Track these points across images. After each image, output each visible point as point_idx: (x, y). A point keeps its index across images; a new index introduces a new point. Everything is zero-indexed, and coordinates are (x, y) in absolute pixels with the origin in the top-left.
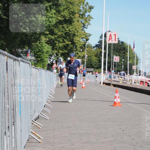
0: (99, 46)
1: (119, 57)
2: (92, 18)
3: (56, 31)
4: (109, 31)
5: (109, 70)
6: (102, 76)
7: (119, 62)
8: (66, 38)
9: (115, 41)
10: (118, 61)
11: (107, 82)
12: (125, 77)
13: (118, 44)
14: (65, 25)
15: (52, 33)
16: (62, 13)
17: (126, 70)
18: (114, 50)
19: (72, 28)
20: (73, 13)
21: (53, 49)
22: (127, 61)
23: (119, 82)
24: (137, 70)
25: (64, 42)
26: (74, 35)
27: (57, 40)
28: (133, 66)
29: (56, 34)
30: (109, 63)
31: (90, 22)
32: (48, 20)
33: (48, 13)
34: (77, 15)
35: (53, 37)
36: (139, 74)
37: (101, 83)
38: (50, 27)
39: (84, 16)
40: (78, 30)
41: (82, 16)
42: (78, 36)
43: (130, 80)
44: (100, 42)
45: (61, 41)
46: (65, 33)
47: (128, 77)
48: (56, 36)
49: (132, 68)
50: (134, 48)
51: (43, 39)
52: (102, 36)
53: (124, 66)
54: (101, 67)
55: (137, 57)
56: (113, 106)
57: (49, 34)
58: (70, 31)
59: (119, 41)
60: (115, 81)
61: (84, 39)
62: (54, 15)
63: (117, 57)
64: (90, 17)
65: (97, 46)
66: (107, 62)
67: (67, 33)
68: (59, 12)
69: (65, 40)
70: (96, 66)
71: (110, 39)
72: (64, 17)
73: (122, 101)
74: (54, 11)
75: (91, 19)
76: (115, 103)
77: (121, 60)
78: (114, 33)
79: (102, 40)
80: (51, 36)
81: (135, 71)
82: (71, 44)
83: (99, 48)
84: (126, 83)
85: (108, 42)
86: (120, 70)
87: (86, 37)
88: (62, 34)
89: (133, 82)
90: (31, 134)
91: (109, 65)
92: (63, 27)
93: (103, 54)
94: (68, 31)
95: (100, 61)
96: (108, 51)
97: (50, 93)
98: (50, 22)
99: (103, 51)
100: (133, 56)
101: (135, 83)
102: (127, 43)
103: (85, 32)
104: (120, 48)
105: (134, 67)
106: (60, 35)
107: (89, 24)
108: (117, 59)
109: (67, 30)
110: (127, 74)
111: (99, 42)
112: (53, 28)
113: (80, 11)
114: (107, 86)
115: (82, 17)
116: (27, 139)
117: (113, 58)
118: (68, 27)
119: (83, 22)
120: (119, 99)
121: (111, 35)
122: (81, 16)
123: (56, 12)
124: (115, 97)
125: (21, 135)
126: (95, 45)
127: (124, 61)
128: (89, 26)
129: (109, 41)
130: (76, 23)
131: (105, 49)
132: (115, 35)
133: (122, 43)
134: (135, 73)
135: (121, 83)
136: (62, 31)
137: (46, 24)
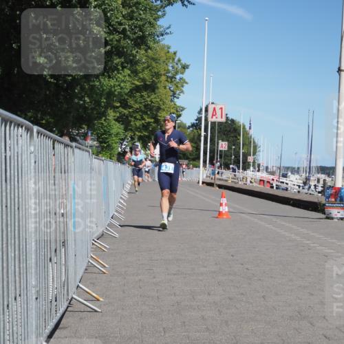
0: (196, 126)
1: (227, 143)
2: (187, 83)
3: (131, 102)
4: (213, 103)
5: (212, 163)
6: (201, 172)
7: (228, 151)
8: (146, 113)
9: (222, 117)
10: (226, 149)
11: (209, 180)
12: (237, 173)
13: (226, 122)
14: (144, 94)
15: (125, 105)
16: (141, 75)
17: (237, 162)
18: (219, 132)
19: (155, 98)
20: (158, 75)
21: (126, 129)
22: (240, 148)
23: (226, 181)
24: (254, 162)
25: (143, 119)
26: (159, 109)
27: (132, 116)
28: (249, 157)
29: (131, 107)
30: (212, 151)
31: (184, 89)
32: (119, 85)
33: (119, 75)
34: (163, 78)
35: (126, 112)
36: (257, 169)
37: (199, 183)
38: (122, 96)
39: (173, 79)
40: (165, 100)
41: (171, 79)
42: (164, 110)
43: (243, 178)
44: (199, 119)
45: (138, 117)
46: (146, 106)
47: (240, 174)
48: (131, 110)
49: (247, 159)
50: (250, 128)
51: (111, 114)
52: (201, 110)
53: (235, 157)
54: (198, 158)
55: (254, 142)
56: (217, 217)
57: (120, 106)
58: (152, 102)
59: (227, 118)
60: (220, 179)
61: (174, 115)
62: (127, 78)
63: (224, 143)
64: (183, 82)
65: (193, 125)
66: (208, 150)
67: (148, 105)
68: (135, 73)
69: (145, 117)
70: (192, 157)
71: (213, 115)
72: (143, 80)
73: (231, 210)
74: (127, 72)
75: (185, 84)
76: (220, 213)
77: (229, 148)
78: (221, 106)
79: (201, 117)
80: (123, 110)
81: (251, 164)
82: (154, 122)
83: (196, 129)
84: (238, 183)
85: (210, 120)
86: (229, 162)
87: (177, 111)
88: (140, 107)
89: (249, 182)
90: (91, 261)
91: (212, 154)
92: (142, 96)
93: (202, 138)
94: (150, 103)
95: (198, 149)
96: (211, 133)
97: (121, 198)
98: (122, 88)
99: (203, 134)
100: (249, 142)
101: (251, 182)
102: (239, 122)
103: (175, 104)
104: (228, 129)
105: (250, 159)
106: (137, 109)
107: (182, 92)
108: (224, 146)
109: (147, 101)
110: (239, 169)
111: (196, 120)
112: (126, 97)
113: (168, 71)
114: (209, 187)
115: (171, 82)
116: (85, 268)
117: (218, 144)
118: (149, 97)
119: (172, 89)
120: (226, 207)
121: (214, 109)
122: (169, 80)
123: (132, 72)
124: (221, 205)
125: (75, 262)
126: (190, 125)
127: (234, 149)
128: (181, 94)
129: (212, 117)
130: (161, 90)
131: (206, 130)
132: (221, 108)
133: (233, 121)
134: (252, 168)
135: (229, 183)
136: (141, 103)
137: (115, 91)
